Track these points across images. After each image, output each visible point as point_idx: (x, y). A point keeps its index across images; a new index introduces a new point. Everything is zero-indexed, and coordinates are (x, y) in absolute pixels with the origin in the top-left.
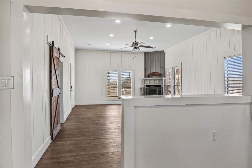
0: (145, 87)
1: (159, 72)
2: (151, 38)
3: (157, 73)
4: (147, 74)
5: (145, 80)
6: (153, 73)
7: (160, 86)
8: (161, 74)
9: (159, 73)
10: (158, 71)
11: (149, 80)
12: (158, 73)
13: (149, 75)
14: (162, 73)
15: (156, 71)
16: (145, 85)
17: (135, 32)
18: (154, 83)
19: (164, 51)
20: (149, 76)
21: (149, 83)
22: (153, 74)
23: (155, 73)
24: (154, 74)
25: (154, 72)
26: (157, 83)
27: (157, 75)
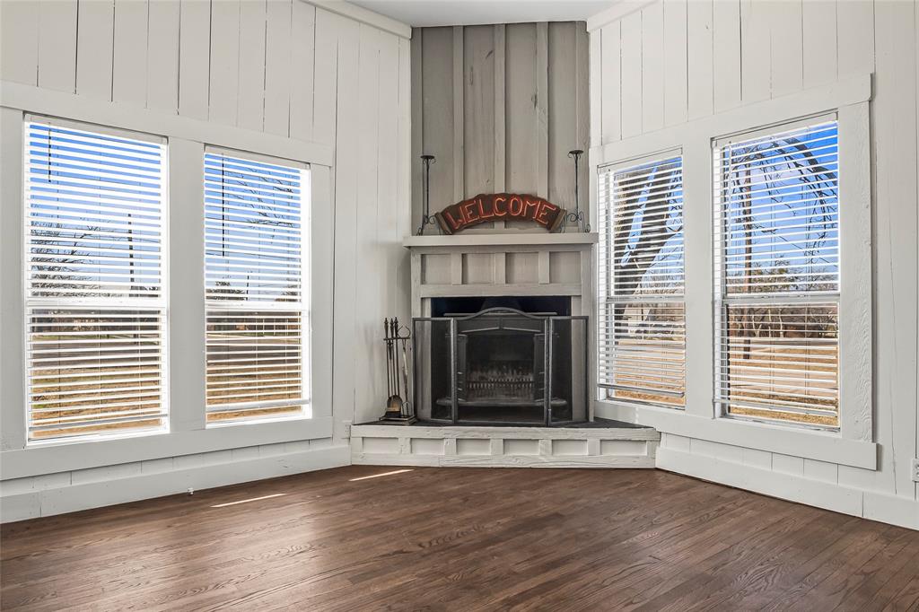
0: (428, 314)
1: (543, 194)
3: (524, 197)
4: (437, 206)
5: (424, 253)
6: (487, 199)
7: (560, 305)
8: (558, 210)
9: (543, 201)
10: (529, 181)
12: (531, 197)
13: (457, 216)
14: (563, 198)
15: (518, 187)
16: (423, 300)
19: (585, 23)
20: (451, 220)
21: (464, 281)
22: (489, 209)
23: (507, 196)
24: (503, 207)
25: (499, 188)
26: (534, 279)
27: (526, 219)
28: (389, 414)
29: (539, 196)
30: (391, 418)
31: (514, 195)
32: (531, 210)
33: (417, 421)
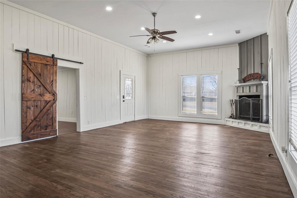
0: (238, 98)
1: (260, 73)
2: (198, 17)
4: (243, 77)
5: (238, 87)
6: (250, 75)
7: (258, 96)
8: (262, 76)
10: (258, 70)
11: (243, 87)
12: (258, 74)
13: (246, 79)
14: (264, 73)
15: (256, 72)
16: (237, 96)
17: (154, 14)
18: (250, 91)
19: (267, 33)
20: (244, 80)
21: (243, 92)
22: (250, 77)
24: (253, 76)
25: (252, 73)
26: (254, 92)
27: (257, 78)
28: (230, 117)
29: (259, 73)
30: (231, 117)
31: (255, 73)
32: (257, 76)
33: (236, 119)
